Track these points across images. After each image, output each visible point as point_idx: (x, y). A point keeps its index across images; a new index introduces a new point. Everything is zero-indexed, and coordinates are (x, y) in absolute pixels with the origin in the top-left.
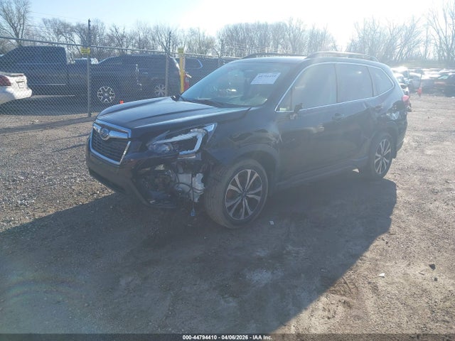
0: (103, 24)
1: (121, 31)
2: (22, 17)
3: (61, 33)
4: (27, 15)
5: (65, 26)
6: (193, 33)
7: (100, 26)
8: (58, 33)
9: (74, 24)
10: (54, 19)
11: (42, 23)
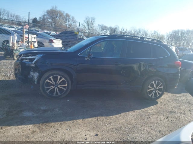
0: (119, 27)
1: (125, 30)
2: (92, 24)
3: (104, 30)
4: (94, 23)
5: (105, 27)
6: (155, 32)
7: (117, 28)
8: (103, 30)
9: (108, 27)
10: (102, 25)
11: (98, 26)
